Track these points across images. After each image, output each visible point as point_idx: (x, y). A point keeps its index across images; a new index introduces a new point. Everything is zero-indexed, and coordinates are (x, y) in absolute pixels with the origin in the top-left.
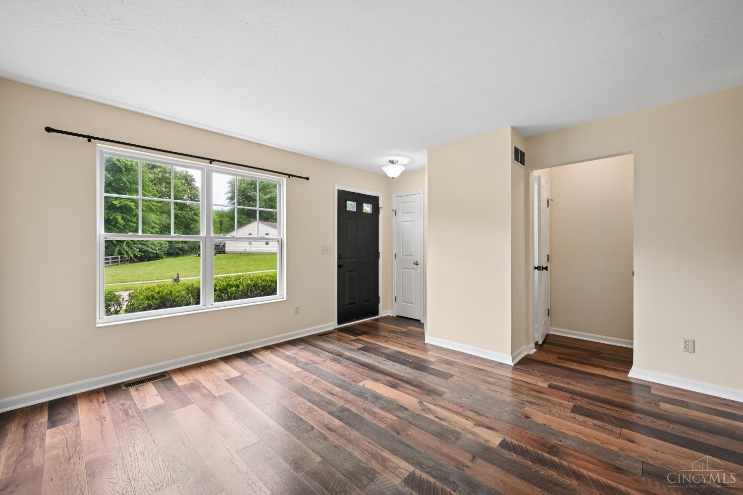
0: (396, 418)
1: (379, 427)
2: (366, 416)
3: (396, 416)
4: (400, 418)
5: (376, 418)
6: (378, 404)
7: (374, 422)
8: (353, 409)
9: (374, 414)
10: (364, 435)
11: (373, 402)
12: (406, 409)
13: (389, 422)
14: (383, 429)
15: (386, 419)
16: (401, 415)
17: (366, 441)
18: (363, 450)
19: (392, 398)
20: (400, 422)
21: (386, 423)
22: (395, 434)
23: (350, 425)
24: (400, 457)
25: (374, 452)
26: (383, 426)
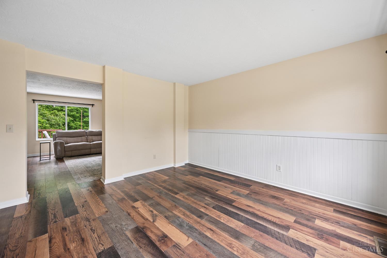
0: (174, 212)
1: (183, 208)
2: (188, 213)
3: (173, 213)
4: (172, 212)
5: (183, 212)
6: (180, 221)
7: (185, 210)
8: (195, 217)
9: (184, 214)
10: (190, 205)
11: (183, 222)
12: (166, 217)
13: (178, 210)
14: (181, 207)
15: (179, 211)
16: (170, 214)
17: (189, 203)
18: (190, 200)
19: (170, 225)
20: (172, 210)
21: (179, 209)
22: (177, 205)
23: (196, 209)
24: (178, 198)
25: (187, 200)
26: (181, 208)
